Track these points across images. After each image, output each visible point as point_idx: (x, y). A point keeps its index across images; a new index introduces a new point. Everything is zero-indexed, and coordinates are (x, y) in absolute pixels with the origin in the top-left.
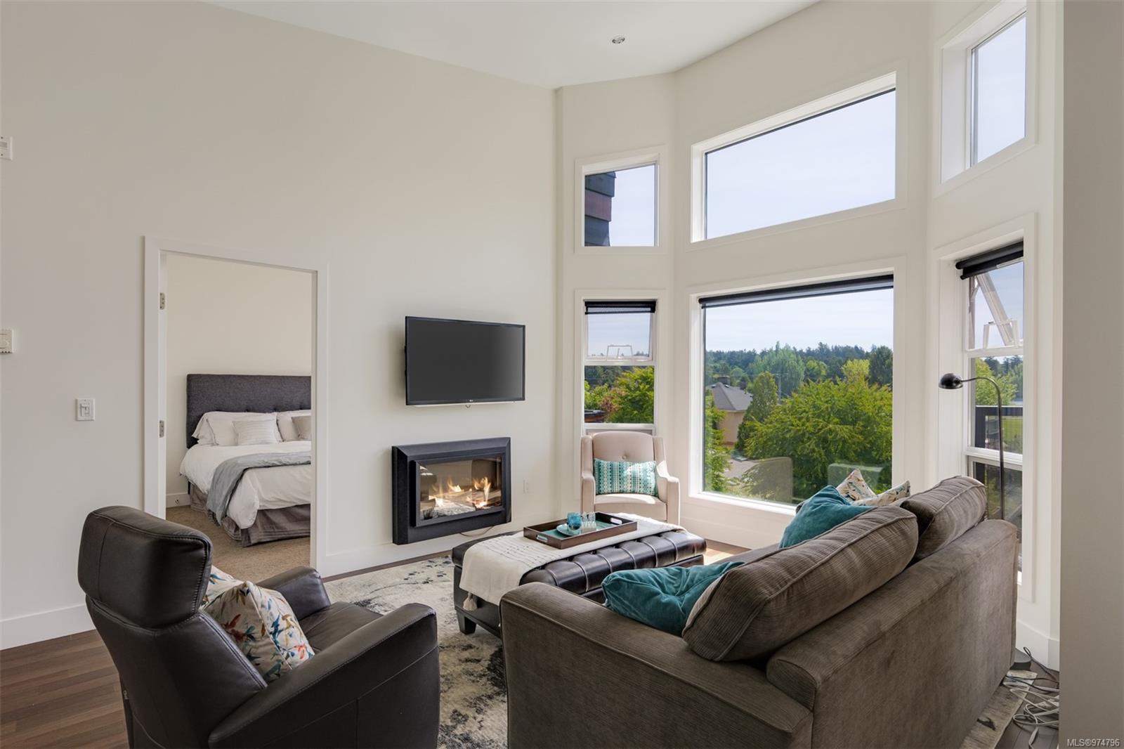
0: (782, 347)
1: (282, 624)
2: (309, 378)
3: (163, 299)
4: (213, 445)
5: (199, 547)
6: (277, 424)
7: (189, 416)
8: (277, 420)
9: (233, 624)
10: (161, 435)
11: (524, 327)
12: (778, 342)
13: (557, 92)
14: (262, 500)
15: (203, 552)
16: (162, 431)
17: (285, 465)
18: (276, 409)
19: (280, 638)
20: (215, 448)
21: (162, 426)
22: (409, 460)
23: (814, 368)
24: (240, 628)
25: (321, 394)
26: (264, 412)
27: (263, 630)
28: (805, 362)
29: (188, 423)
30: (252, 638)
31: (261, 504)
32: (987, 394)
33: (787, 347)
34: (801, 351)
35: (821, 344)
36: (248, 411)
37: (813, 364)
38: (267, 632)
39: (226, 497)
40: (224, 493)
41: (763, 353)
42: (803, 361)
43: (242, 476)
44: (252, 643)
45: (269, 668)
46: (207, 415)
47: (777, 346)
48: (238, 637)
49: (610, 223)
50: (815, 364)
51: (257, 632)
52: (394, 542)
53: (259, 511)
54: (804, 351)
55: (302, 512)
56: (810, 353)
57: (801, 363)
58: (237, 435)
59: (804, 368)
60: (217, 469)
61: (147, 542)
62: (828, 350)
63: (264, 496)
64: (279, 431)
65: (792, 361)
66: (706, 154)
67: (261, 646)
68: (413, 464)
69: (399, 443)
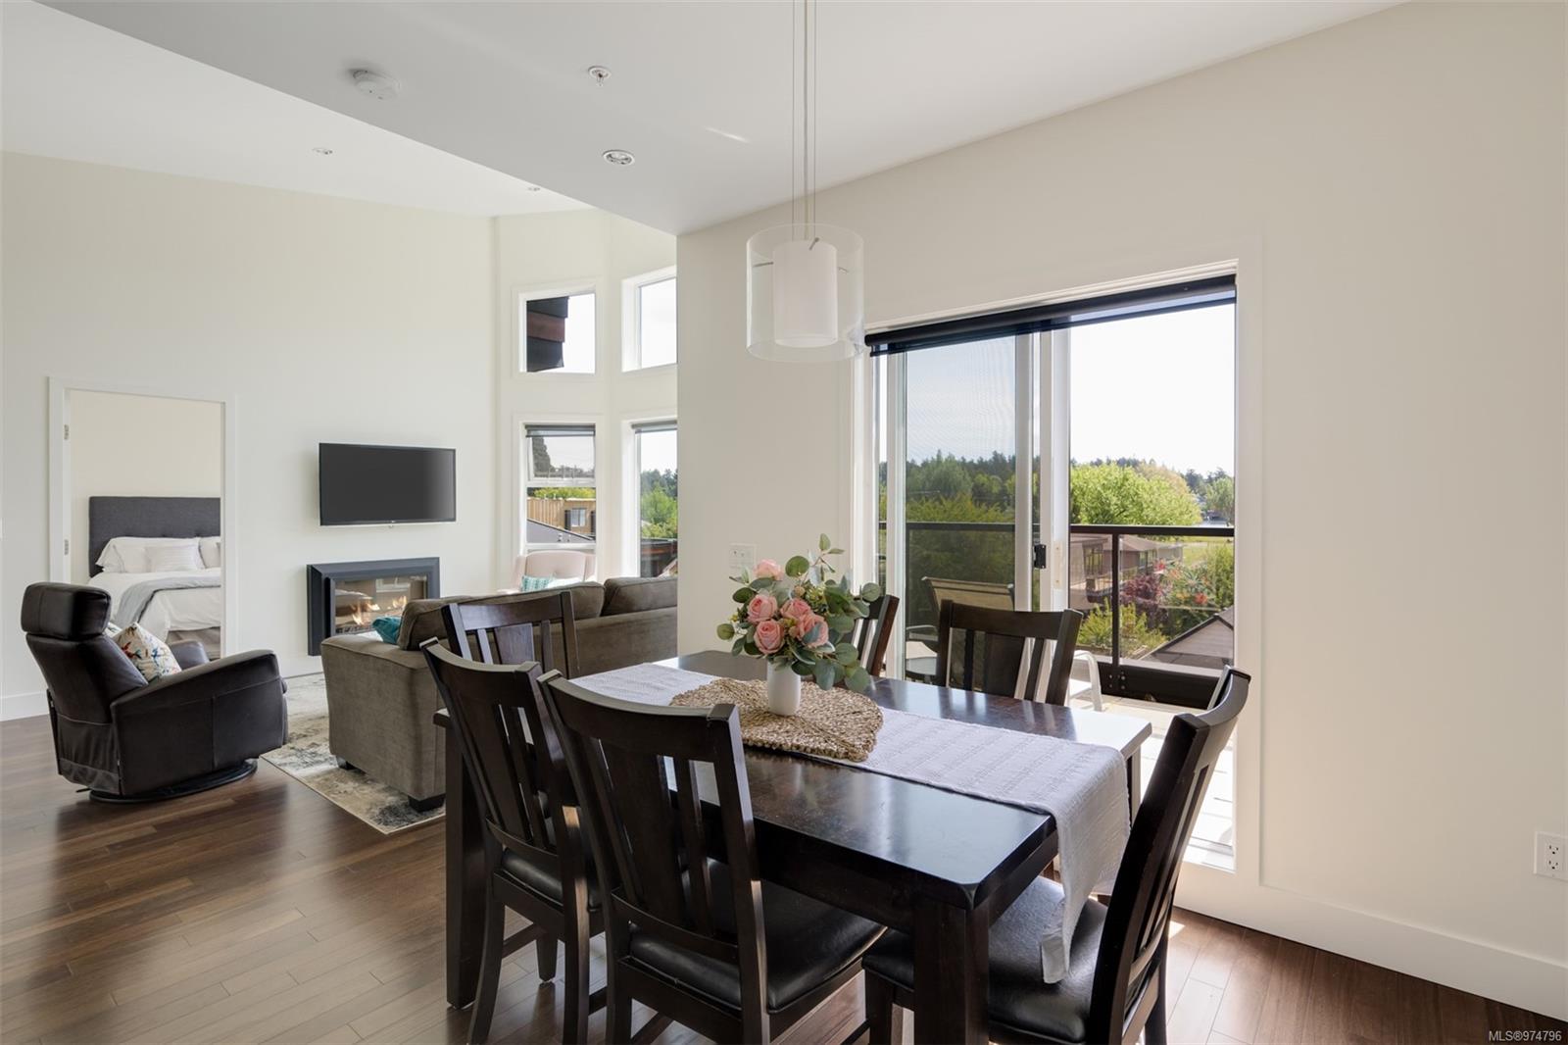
0: (944, 457)
1: (160, 652)
2: (218, 500)
3: (67, 430)
4: (121, 572)
5: (104, 597)
6: (200, 550)
7: (92, 543)
8: (199, 547)
9: (126, 648)
10: (66, 553)
11: (454, 451)
12: (939, 451)
13: (494, 219)
14: (173, 621)
15: (106, 600)
16: (67, 549)
17: (200, 587)
18: (198, 535)
19: (158, 659)
20: (123, 575)
21: (67, 545)
22: (323, 577)
23: (983, 485)
24: (131, 650)
25: (228, 517)
26: (184, 537)
27: (147, 653)
28: (973, 477)
29: (91, 551)
30: (139, 657)
31: (173, 625)
32: (1170, 516)
33: (951, 459)
34: (972, 462)
35: (995, 453)
36: (164, 536)
37: (982, 478)
38: (149, 655)
39: (136, 615)
40: (133, 615)
41: (925, 464)
42: (970, 475)
43: (152, 597)
44: (139, 660)
45: (152, 677)
46: (113, 541)
47: (939, 456)
48: (130, 655)
49: (564, 344)
50: (985, 479)
51: (142, 654)
52: (309, 654)
53: (170, 632)
54: (975, 462)
55: (215, 632)
56: (982, 467)
57: (968, 478)
58: (149, 561)
59: (972, 484)
60: (125, 594)
61: (70, 594)
62: (1004, 460)
63: (177, 619)
64: (201, 557)
65: (958, 475)
66: (640, 287)
67: (145, 663)
68: (328, 581)
69: (314, 561)
